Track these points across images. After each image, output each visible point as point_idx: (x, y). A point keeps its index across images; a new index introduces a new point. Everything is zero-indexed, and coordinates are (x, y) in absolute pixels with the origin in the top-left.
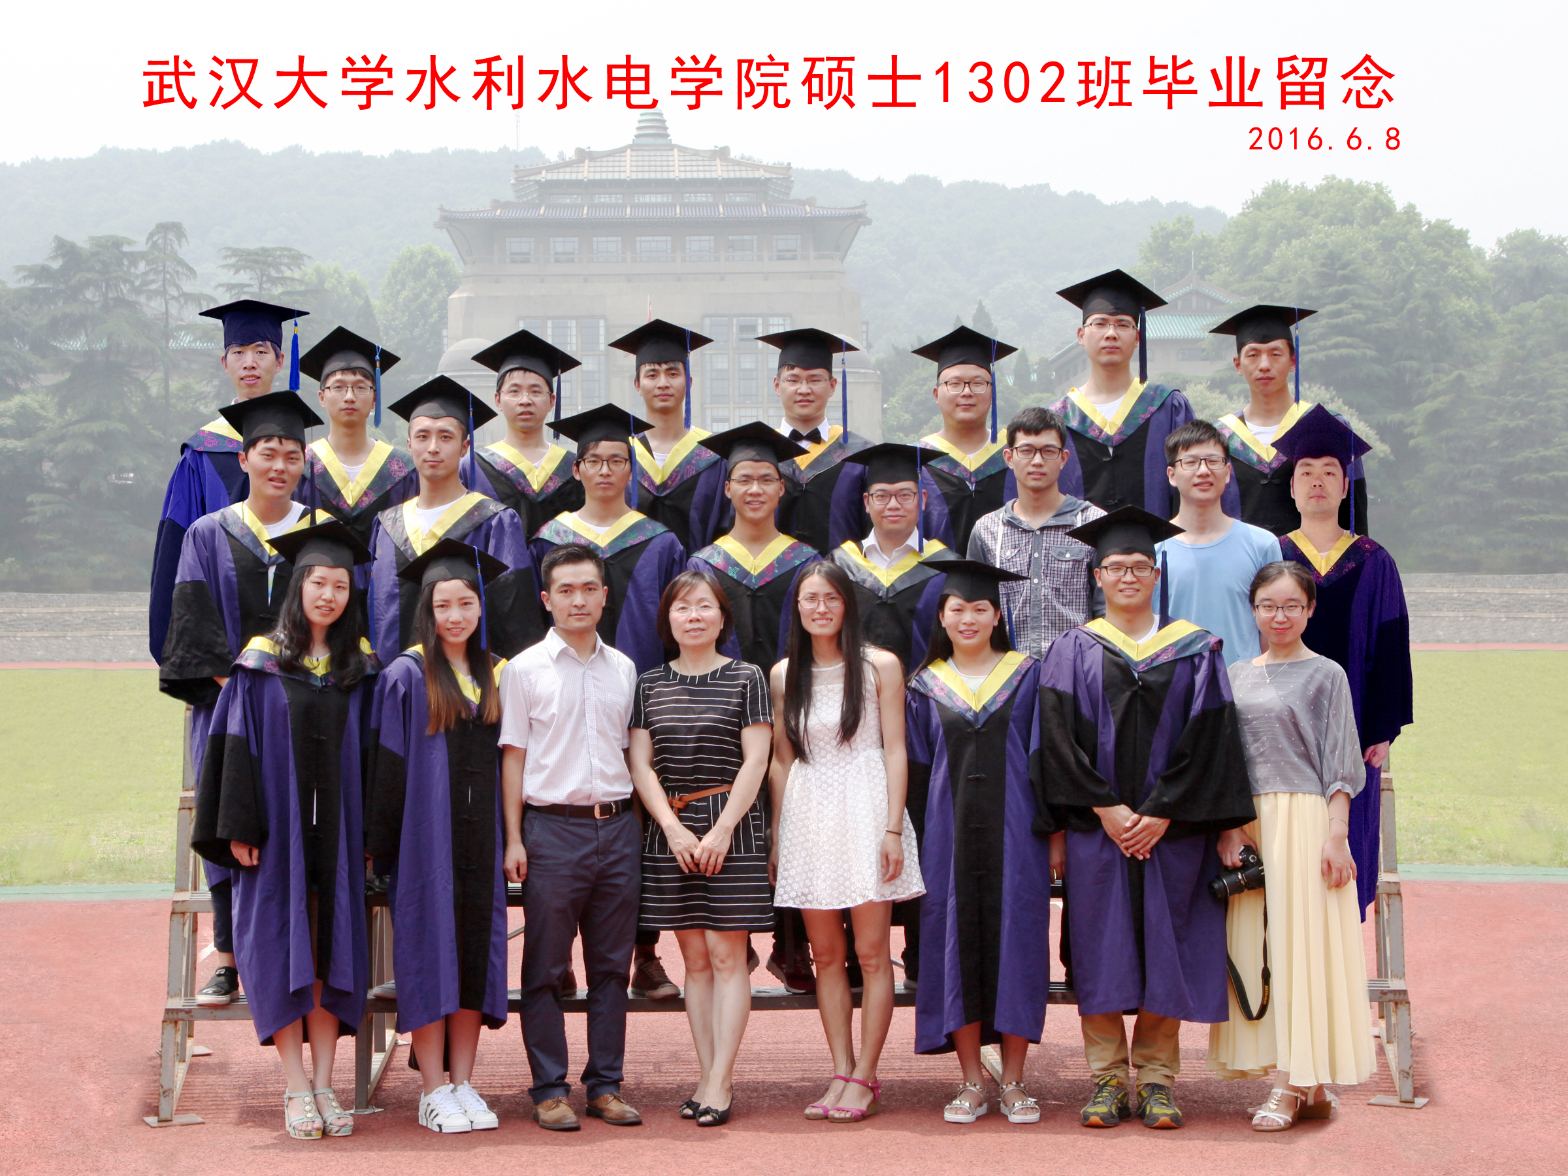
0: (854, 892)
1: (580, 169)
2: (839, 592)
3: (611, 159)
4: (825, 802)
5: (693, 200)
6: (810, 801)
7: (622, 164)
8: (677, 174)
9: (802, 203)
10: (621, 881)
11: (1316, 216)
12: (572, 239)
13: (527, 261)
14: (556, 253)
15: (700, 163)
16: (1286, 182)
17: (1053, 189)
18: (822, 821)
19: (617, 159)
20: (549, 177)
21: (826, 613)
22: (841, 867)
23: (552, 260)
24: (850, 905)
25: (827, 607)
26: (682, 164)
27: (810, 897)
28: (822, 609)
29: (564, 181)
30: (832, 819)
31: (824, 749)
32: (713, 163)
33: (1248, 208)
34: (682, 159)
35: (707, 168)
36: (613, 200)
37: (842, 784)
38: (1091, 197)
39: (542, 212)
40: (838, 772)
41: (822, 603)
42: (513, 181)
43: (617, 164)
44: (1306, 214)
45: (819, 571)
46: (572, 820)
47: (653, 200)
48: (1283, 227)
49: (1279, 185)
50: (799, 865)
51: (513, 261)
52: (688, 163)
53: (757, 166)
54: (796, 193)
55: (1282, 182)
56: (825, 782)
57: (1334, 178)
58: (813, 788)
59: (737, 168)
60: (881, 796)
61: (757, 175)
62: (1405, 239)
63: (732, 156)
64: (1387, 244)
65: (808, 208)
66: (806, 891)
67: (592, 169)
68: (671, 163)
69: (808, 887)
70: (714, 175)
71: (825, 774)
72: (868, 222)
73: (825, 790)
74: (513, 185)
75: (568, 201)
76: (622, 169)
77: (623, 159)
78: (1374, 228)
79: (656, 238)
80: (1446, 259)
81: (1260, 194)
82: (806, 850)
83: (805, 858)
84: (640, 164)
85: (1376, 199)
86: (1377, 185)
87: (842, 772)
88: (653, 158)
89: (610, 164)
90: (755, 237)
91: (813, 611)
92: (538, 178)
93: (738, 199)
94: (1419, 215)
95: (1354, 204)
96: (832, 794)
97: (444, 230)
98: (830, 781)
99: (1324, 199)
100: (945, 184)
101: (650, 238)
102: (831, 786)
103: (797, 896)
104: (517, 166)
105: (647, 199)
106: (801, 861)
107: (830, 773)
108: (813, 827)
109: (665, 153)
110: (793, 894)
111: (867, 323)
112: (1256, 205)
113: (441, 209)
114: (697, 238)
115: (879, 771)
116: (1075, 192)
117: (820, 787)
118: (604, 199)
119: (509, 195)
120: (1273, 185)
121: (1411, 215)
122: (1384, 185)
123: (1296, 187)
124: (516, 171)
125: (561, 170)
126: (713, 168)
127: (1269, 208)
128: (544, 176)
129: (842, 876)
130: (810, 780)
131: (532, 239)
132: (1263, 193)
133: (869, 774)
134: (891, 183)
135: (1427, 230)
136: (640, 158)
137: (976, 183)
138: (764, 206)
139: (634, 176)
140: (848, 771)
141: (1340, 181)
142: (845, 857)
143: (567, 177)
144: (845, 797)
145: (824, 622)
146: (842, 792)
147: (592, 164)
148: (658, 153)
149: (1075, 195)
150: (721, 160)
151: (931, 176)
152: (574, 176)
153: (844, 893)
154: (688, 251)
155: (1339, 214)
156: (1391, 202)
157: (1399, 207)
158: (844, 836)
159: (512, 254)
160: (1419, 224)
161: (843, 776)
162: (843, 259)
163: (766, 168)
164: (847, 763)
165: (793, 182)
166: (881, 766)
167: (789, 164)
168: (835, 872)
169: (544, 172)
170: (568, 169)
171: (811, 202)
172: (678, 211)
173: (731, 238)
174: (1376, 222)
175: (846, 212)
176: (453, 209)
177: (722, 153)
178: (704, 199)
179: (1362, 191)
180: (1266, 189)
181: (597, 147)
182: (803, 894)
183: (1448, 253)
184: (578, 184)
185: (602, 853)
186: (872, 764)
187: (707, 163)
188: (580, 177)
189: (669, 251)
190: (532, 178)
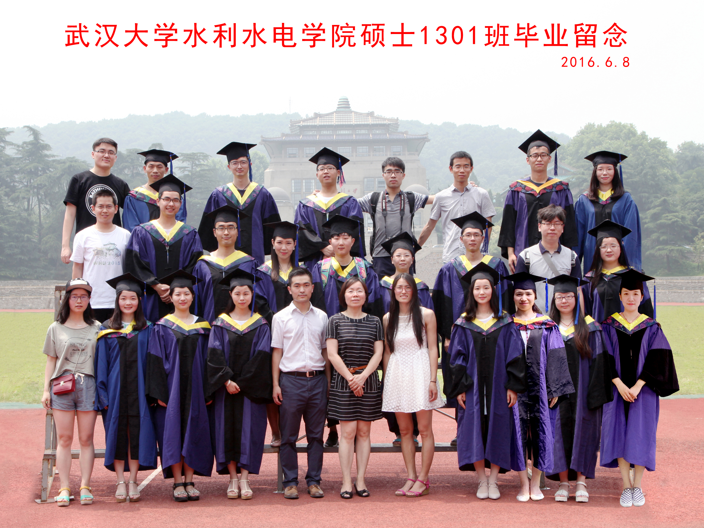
0: (417, 406)
1: (316, 121)
2: (410, 285)
3: (328, 117)
4: (405, 370)
5: (360, 132)
6: (399, 369)
7: (332, 119)
8: (353, 122)
9: (403, 133)
10: (317, 402)
11: (606, 137)
12: (313, 148)
13: (295, 157)
14: (306, 154)
15: (363, 118)
16: (594, 123)
17: (500, 127)
18: (404, 377)
19: (330, 117)
20: (304, 124)
21: (405, 293)
22: (412, 396)
23: (305, 156)
24: (415, 411)
25: (406, 291)
26: (356, 118)
27: (400, 407)
28: (404, 292)
29: (310, 125)
30: (408, 377)
31: (404, 348)
32: (367, 118)
33: (579, 134)
34: (356, 116)
35: (365, 120)
36: (329, 133)
37: (412, 363)
38: (515, 130)
39: (301, 138)
40: (410, 358)
41: (404, 290)
42: (289, 126)
43: (330, 119)
44: (602, 136)
45: (403, 277)
46: (298, 377)
47: (344, 132)
48: (593, 141)
49: (591, 124)
50: (395, 395)
51: (290, 157)
52: (358, 118)
53: (385, 119)
54: (400, 129)
55: (592, 123)
56: (405, 362)
57: (614, 121)
58: (400, 364)
59: (377, 120)
60: (428, 368)
61: (385, 122)
62: (641, 145)
63: (375, 115)
64: (635, 147)
65: (405, 135)
66: (398, 405)
67: (320, 121)
68: (351, 118)
69: (399, 403)
70: (368, 123)
71: (404, 358)
72: (429, 140)
73: (405, 365)
74: (290, 127)
75: (311, 133)
76: (332, 121)
77: (332, 117)
78: (629, 142)
79: (346, 147)
80: (658, 153)
81: (583, 128)
82: (398, 389)
83: (397, 392)
84: (339, 118)
85: (629, 129)
86: (630, 124)
87: (412, 358)
88: (344, 116)
89: (328, 119)
90: (384, 147)
91: (400, 293)
92: (299, 124)
93: (377, 132)
94: (647, 136)
95: (621, 132)
96: (407, 366)
97: (263, 145)
98: (407, 361)
99: (609, 130)
100: (457, 126)
101: (343, 147)
102: (407, 363)
103: (395, 407)
104: (291, 120)
105: (342, 132)
106: (396, 393)
107: (407, 358)
108: (400, 380)
109: (349, 114)
110: (393, 407)
111: (428, 180)
112: (582, 132)
113: (262, 137)
114: (362, 147)
115: (427, 357)
116: (509, 128)
117: (403, 364)
118: (325, 132)
119: (287, 131)
120: (589, 125)
121: (644, 136)
122: (633, 124)
123: (598, 125)
124: (291, 122)
125: (309, 121)
126: (368, 120)
127: (587, 134)
128: (302, 124)
129: (412, 399)
130: (398, 361)
131: (297, 148)
132: (585, 128)
133: (422, 359)
134: (436, 125)
135: (651, 142)
136: (339, 116)
137: (470, 125)
138: (388, 135)
139: (337, 123)
140: (414, 357)
141: (616, 123)
142: (413, 392)
143: (311, 124)
144: (413, 368)
145: (405, 297)
146: (412, 366)
147: (320, 119)
148: (346, 114)
149: (509, 129)
150: (371, 117)
151: (452, 122)
152: (313, 124)
153: (413, 406)
154: (358, 152)
155: (615, 136)
156: (635, 131)
157: (639, 132)
158: (413, 383)
159: (289, 154)
160: (647, 140)
161: (412, 359)
162: (418, 155)
163: (389, 120)
164: (413, 354)
165: (399, 125)
166: (427, 355)
167: (397, 118)
168: (410, 398)
169: (302, 122)
170: (311, 121)
171: (406, 133)
172: (354, 137)
173: (375, 147)
174: (629, 139)
175: (420, 136)
176: (266, 137)
177: (371, 114)
178: (364, 132)
179: (624, 126)
180: (586, 126)
181: (322, 112)
182: (397, 406)
183: (659, 151)
184: (314, 127)
185: (310, 391)
186: (424, 355)
187: (365, 118)
188: (316, 124)
189: (351, 152)
190: (297, 124)
